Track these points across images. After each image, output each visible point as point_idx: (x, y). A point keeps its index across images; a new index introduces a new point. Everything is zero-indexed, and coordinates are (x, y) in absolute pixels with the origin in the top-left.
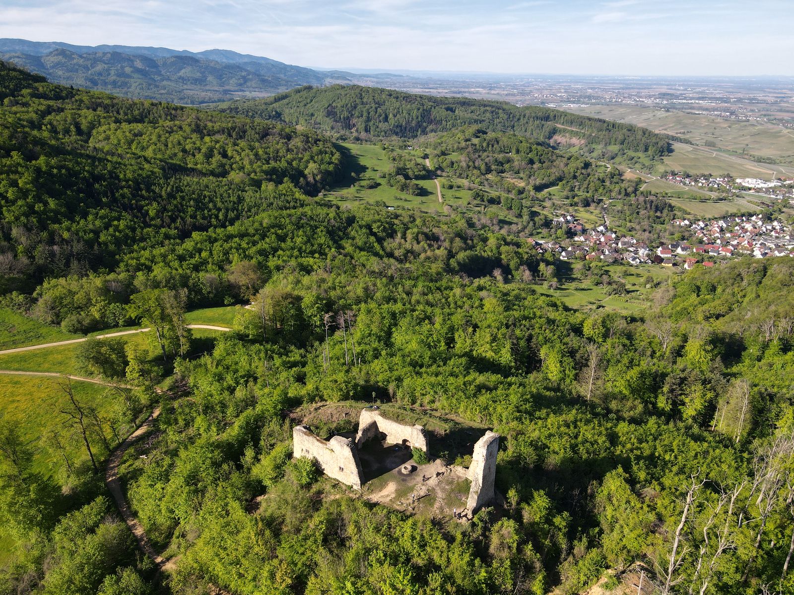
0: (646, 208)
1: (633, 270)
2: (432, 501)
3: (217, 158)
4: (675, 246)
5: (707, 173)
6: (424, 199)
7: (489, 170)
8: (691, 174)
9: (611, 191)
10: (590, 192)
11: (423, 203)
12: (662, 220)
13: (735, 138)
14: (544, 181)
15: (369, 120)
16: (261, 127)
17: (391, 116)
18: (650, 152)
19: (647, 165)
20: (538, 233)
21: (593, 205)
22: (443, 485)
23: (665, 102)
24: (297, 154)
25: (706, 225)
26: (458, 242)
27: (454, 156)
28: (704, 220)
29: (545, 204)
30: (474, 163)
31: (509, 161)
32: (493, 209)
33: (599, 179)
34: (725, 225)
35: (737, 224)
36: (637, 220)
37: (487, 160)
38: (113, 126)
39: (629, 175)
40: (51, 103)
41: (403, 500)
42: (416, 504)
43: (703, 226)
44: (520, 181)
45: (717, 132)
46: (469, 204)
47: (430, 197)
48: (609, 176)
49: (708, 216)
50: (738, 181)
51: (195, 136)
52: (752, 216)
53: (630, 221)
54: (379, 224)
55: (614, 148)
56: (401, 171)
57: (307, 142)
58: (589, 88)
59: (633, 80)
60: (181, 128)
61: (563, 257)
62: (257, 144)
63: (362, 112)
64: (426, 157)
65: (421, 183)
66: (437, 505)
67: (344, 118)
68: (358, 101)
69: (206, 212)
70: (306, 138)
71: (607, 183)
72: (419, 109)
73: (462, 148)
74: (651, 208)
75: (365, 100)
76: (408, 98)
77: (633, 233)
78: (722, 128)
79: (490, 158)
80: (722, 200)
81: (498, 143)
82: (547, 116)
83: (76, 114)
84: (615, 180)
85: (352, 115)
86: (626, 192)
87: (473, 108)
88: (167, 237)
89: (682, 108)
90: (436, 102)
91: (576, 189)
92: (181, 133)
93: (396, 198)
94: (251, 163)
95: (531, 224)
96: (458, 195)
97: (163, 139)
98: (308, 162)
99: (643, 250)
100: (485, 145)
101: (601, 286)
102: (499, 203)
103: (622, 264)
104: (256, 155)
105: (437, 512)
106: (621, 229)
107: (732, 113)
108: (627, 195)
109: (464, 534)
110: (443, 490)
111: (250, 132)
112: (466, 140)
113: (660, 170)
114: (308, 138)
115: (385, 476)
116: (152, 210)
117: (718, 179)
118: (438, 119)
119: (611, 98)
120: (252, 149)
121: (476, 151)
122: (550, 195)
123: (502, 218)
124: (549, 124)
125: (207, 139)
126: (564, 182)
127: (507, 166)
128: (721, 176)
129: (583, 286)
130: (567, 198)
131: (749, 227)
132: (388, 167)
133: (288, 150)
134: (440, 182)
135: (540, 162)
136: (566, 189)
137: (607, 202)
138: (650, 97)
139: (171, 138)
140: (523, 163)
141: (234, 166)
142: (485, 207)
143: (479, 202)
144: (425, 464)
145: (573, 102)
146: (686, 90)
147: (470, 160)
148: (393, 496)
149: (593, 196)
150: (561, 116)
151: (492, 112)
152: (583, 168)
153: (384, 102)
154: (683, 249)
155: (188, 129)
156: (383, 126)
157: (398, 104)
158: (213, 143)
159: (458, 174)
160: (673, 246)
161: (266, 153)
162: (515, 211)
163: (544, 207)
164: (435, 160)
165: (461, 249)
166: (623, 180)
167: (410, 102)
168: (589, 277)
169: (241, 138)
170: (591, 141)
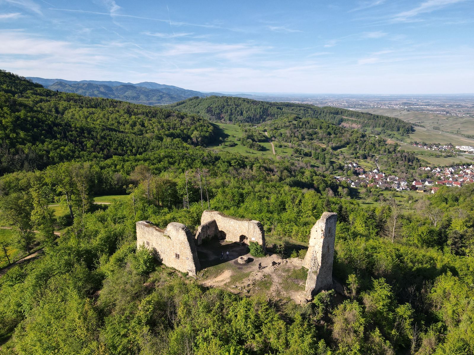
0: (402, 160)
1: (399, 194)
2: (268, 285)
3: (138, 127)
4: (424, 181)
5: (437, 143)
6: (264, 152)
7: (303, 139)
8: (427, 143)
9: (379, 150)
10: (366, 150)
11: (263, 154)
12: (413, 167)
13: (451, 125)
14: (338, 145)
15: (231, 114)
16: (166, 112)
17: (244, 112)
18: (400, 131)
19: (399, 138)
20: (336, 173)
21: (369, 158)
22: (280, 272)
23: (406, 107)
24: (187, 126)
25: (441, 170)
26: (285, 173)
27: (282, 131)
28: (440, 167)
29: (339, 157)
30: (294, 134)
31: (315, 133)
32: (307, 159)
33: (371, 143)
34: (453, 171)
35: (461, 170)
36: (397, 167)
37: (302, 133)
38: (78, 109)
39: (389, 141)
40: (43, 97)
41: (238, 284)
42: (251, 287)
43: (439, 171)
44: (323, 145)
45: (440, 122)
46: (292, 156)
47: (268, 152)
48: (378, 142)
49: (442, 165)
50: (457, 147)
51: (126, 116)
52: (470, 165)
53: (393, 168)
54: (235, 160)
55: (379, 129)
56: (250, 137)
57: (194, 120)
58: (360, 101)
59: (386, 96)
60: (118, 111)
61: (353, 185)
62: (163, 120)
63: (228, 110)
64: (265, 131)
65: (262, 144)
66: (273, 288)
67: (217, 113)
68: (225, 104)
69: (125, 148)
70: (193, 118)
71: (377, 146)
72: (261, 108)
73: (287, 126)
74: (405, 160)
75: (229, 104)
76: (254, 102)
77: (396, 174)
78: (443, 120)
79: (304, 131)
80: (449, 156)
81: (309, 123)
82: (337, 112)
83: (56, 103)
84: (381, 144)
85: (222, 112)
86: (389, 151)
87: (293, 108)
88: (95, 157)
89: (417, 110)
90: (271, 105)
91: (358, 149)
92: (118, 113)
93: (247, 152)
94: (159, 130)
95: (331, 167)
96: (285, 151)
97: (107, 116)
98: (193, 130)
99: (403, 182)
100: (301, 124)
101: (379, 202)
102: (311, 156)
103: (390, 190)
104: (162, 126)
105: (274, 294)
106: (388, 171)
107: (447, 113)
108: (390, 152)
109: (304, 316)
110: (280, 276)
111: (159, 115)
112: (290, 122)
113: (408, 142)
114: (194, 118)
115: (221, 265)
116: (89, 144)
117: (444, 146)
118: (272, 113)
119: (374, 105)
120: (160, 123)
121: (295, 128)
122: (342, 152)
123: (313, 164)
124: (338, 117)
125: (133, 117)
126: (350, 145)
127: (314, 136)
128: (446, 145)
129: (367, 202)
130: (353, 154)
131: (468, 171)
132: (242, 135)
133: (182, 124)
134: (274, 144)
135: (335, 134)
136: (352, 149)
137: (378, 157)
138: (397, 105)
139: (112, 116)
140: (325, 134)
141: (148, 131)
142: (302, 158)
143: (298, 155)
144: (261, 257)
145: (352, 108)
146: (418, 101)
147: (292, 132)
148: (228, 281)
149: (369, 153)
150: (345, 112)
151: (304, 110)
152: (361, 137)
153: (241, 104)
154: (429, 182)
155: (122, 112)
156: (240, 118)
157: (249, 106)
158: (136, 119)
159: (285, 140)
160: (422, 181)
161: (168, 125)
162: (321, 160)
163: (338, 159)
164: (271, 132)
165: (288, 176)
166: (386, 145)
167: (256, 104)
168: (370, 197)
169: (154, 117)
170: (365, 125)
